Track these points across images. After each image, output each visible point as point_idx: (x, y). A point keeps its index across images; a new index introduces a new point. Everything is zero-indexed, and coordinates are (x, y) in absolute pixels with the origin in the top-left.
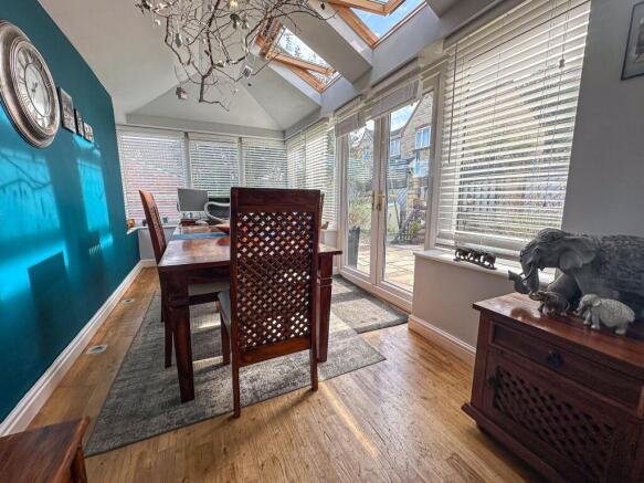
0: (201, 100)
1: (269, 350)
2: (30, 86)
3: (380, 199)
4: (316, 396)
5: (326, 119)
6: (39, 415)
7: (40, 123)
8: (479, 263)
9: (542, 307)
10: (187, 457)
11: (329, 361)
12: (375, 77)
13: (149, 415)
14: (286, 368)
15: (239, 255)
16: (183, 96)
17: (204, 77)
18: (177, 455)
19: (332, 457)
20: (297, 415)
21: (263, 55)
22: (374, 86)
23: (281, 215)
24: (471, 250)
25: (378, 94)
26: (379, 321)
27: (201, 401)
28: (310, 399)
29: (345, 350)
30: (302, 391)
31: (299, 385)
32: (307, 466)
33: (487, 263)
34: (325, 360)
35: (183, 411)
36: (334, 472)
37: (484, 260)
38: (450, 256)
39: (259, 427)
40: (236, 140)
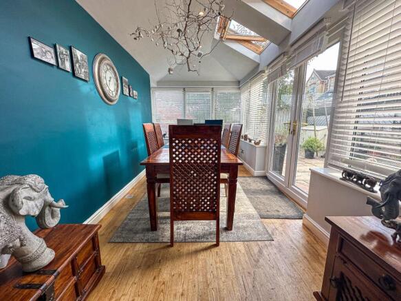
0: (189, 70)
1: (191, 215)
2: (108, 79)
3: (295, 126)
4: (216, 249)
5: (263, 72)
6: (102, 220)
7: (111, 95)
8: (361, 185)
9: (396, 234)
10: (144, 257)
11: (233, 231)
12: (293, 39)
13: (136, 233)
14: (207, 228)
15: (174, 161)
16: (171, 72)
17: (187, 58)
18: (140, 255)
19: (210, 287)
20: (201, 256)
21: (221, 38)
22: (292, 45)
23: (197, 140)
24: (355, 173)
25: (295, 50)
26: (281, 213)
27: (159, 232)
28: (213, 250)
29: (247, 227)
30: (210, 244)
31: (210, 240)
32: (195, 286)
33: (367, 186)
34: (231, 229)
35: (150, 235)
36: (207, 296)
37: (365, 183)
38: (338, 175)
39: (180, 256)
40: (210, 90)
